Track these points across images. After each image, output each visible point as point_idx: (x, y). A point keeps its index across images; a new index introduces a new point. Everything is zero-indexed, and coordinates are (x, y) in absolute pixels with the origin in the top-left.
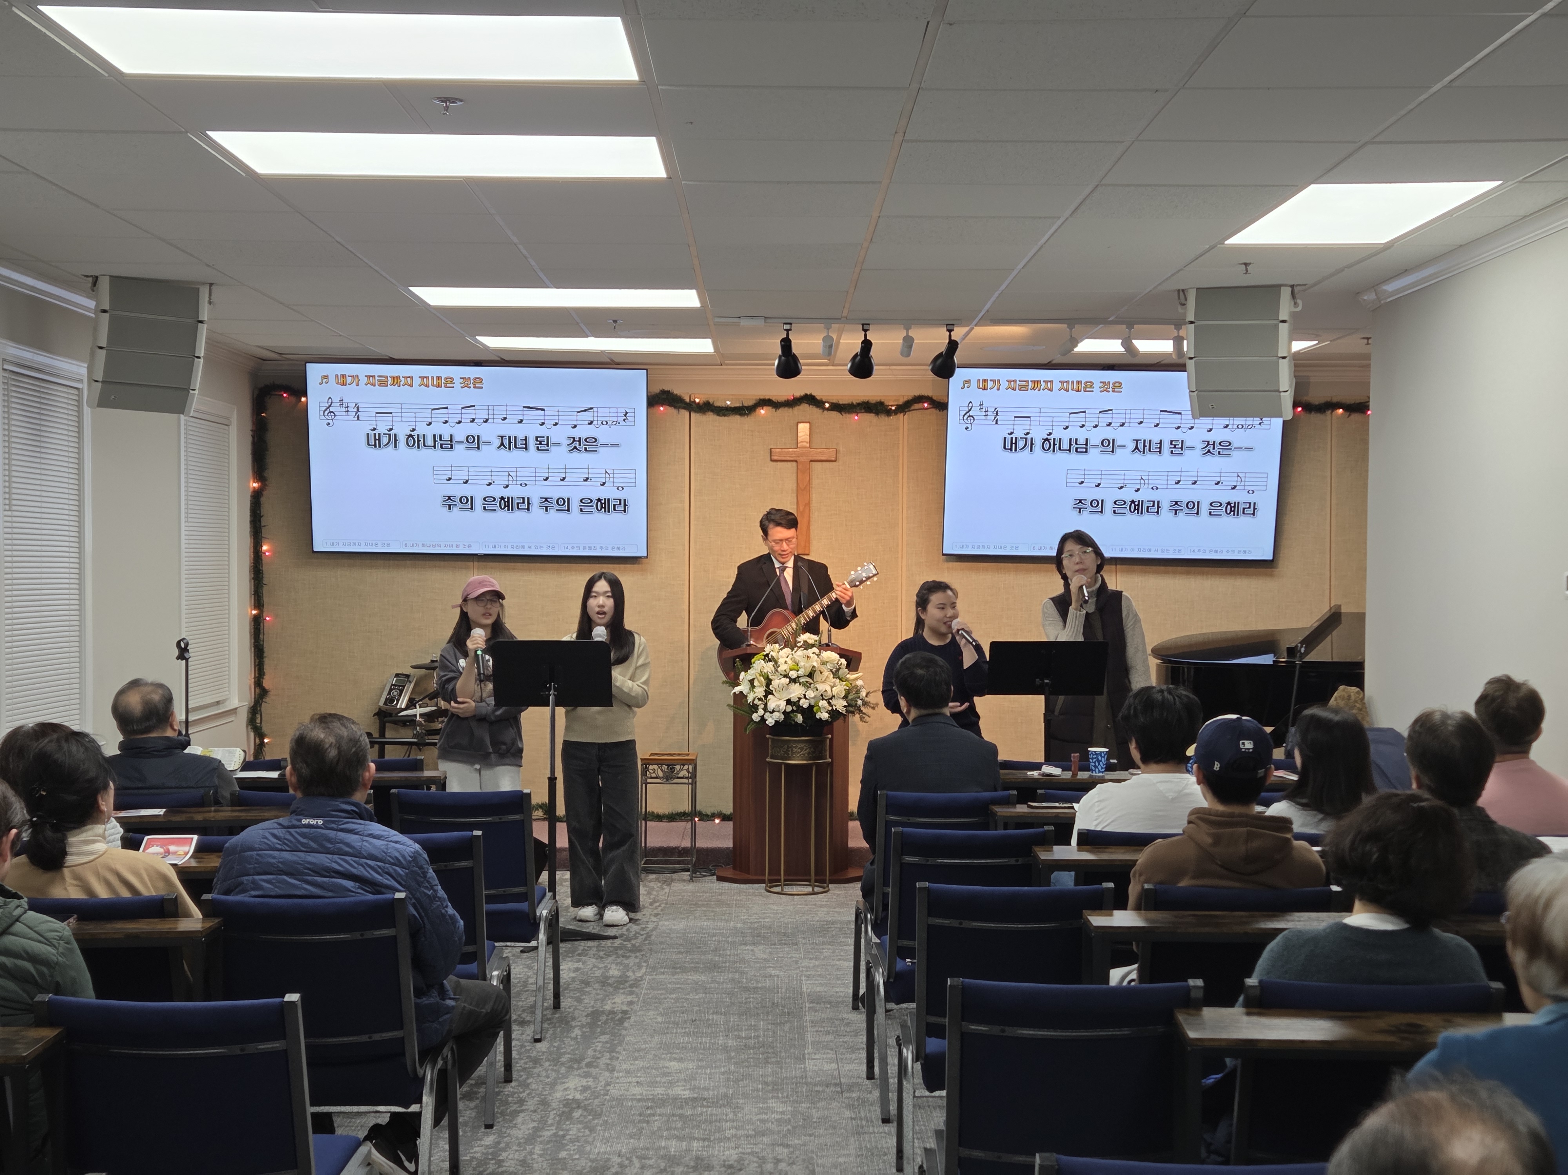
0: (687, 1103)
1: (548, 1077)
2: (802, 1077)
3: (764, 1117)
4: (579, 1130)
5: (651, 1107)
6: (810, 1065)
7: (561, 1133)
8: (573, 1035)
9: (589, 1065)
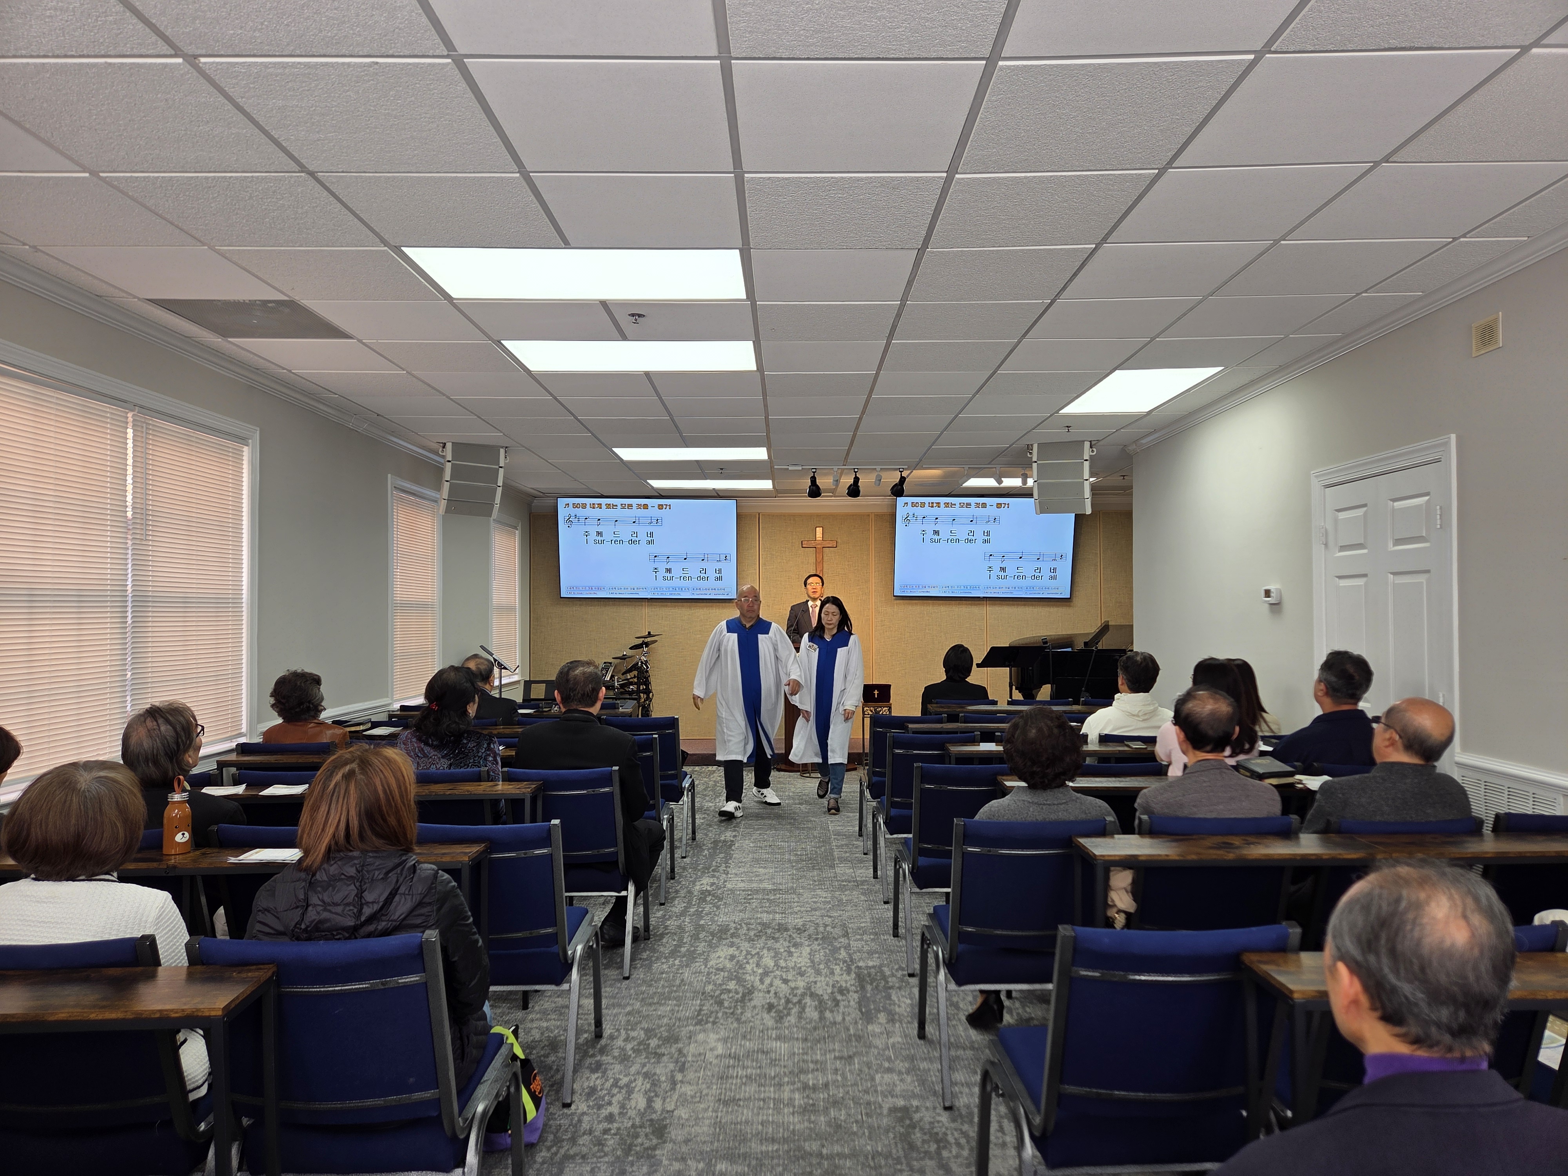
0: (771, 892)
1: (691, 877)
2: (834, 877)
3: (814, 900)
4: (710, 908)
5: (750, 895)
6: (838, 870)
7: (700, 910)
8: (704, 854)
9: (714, 871)
